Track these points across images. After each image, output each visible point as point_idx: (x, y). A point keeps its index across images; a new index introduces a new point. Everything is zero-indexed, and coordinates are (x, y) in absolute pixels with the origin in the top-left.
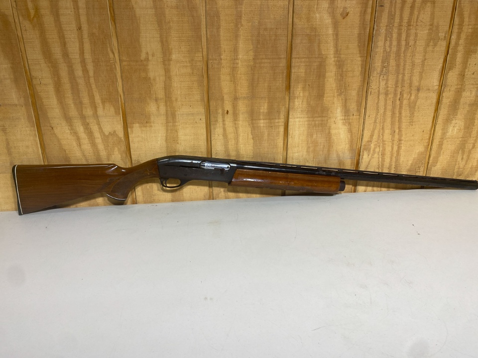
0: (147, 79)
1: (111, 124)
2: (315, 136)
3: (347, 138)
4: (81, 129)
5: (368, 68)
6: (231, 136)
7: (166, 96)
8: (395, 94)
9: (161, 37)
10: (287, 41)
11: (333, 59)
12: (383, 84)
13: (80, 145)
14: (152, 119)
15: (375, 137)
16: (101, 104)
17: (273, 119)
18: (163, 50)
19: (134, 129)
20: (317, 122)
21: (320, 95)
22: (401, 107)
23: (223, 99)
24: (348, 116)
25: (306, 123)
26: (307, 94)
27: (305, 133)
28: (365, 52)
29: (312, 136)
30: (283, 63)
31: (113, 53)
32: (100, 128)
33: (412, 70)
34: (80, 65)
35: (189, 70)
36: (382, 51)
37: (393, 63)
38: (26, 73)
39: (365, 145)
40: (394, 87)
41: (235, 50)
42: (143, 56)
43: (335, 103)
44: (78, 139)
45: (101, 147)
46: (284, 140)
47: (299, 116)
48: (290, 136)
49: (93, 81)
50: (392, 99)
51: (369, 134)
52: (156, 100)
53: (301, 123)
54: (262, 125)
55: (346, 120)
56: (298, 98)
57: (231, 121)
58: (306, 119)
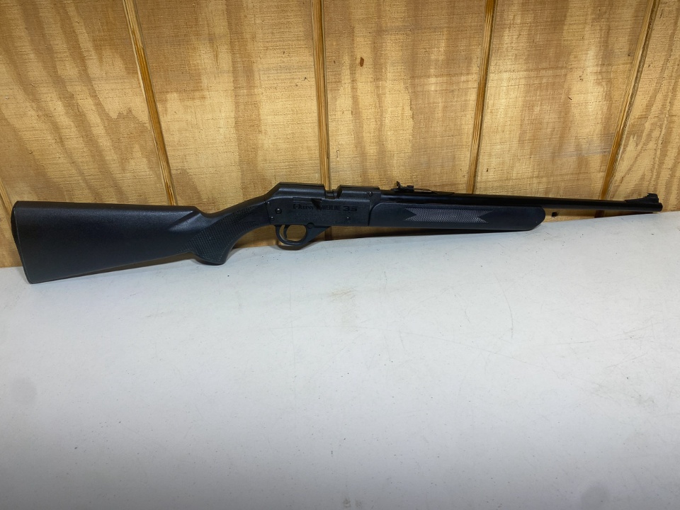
1: (121, 94)
2: (537, 109)
3: (600, 112)
6: (368, 113)
15: (655, 109)
16: (93, 53)
17: (455, 75)
19: (168, 105)
20: (544, 81)
21: (558, 21)
24: (609, 65)
25: (523, 81)
26: (529, 19)
27: (520, 102)
29: (531, 108)
32: (99, 104)
39: (633, 125)
43: (587, 36)
44: (56, 128)
45: (105, 142)
46: (476, 118)
47: (509, 67)
48: (489, 111)
51: (645, 102)
53: (513, 82)
54: (433, 88)
55: (604, 75)
56: (510, 28)
57: (369, 80)
58: (523, 74)
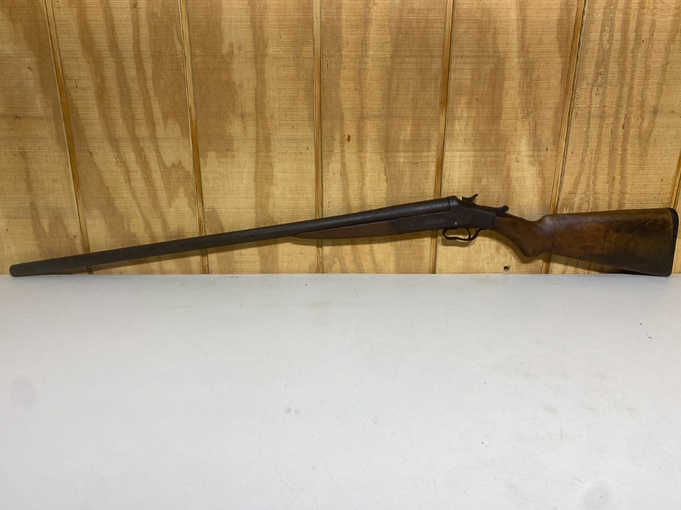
0: (230, 84)
1: (176, 150)
2: (484, 182)
3: (536, 187)
4: (131, 157)
5: (572, 75)
6: (353, 176)
7: (257, 110)
8: (617, 118)
9: (253, 20)
10: (445, 31)
11: (516, 60)
12: (596, 100)
13: (129, 181)
14: (236, 145)
15: (582, 186)
16: (161, 121)
17: (419, 151)
18: (255, 40)
19: (208, 160)
20: (488, 159)
21: (495, 117)
22: (625, 140)
23: (342, 118)
24: (538, 151)
25: (471, 159)
26: (474, 114)
27: (470, 175)
28: (569, 49)
29: (480, 179)
30: (437, 65)
31: (181, 43)
32: (159, 157)
33: (646, 78)
34: (133, 60)
35: (292, 72)
36: (596, 48)
37: (613, 67)
38: (57, 70)
39: (565, 199)
40: (615, 106)
41: (364, 43)
42: (225, 49)
43: (518, 129)
44: (127, 172)
45: (159, 184)
46: (436, 186)
47: (460, 148)
48: (446, 180)
49: (151, 85)
50: (611, 127)
51: (572, 181)
52: (243, 116)
53: (464, 159)
54: (402, 160)
55: (536, 157)
56: (459, 119)
57: (354, 151)
58: (471, 153)
